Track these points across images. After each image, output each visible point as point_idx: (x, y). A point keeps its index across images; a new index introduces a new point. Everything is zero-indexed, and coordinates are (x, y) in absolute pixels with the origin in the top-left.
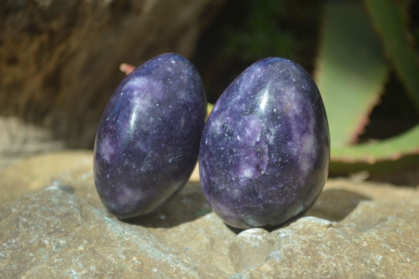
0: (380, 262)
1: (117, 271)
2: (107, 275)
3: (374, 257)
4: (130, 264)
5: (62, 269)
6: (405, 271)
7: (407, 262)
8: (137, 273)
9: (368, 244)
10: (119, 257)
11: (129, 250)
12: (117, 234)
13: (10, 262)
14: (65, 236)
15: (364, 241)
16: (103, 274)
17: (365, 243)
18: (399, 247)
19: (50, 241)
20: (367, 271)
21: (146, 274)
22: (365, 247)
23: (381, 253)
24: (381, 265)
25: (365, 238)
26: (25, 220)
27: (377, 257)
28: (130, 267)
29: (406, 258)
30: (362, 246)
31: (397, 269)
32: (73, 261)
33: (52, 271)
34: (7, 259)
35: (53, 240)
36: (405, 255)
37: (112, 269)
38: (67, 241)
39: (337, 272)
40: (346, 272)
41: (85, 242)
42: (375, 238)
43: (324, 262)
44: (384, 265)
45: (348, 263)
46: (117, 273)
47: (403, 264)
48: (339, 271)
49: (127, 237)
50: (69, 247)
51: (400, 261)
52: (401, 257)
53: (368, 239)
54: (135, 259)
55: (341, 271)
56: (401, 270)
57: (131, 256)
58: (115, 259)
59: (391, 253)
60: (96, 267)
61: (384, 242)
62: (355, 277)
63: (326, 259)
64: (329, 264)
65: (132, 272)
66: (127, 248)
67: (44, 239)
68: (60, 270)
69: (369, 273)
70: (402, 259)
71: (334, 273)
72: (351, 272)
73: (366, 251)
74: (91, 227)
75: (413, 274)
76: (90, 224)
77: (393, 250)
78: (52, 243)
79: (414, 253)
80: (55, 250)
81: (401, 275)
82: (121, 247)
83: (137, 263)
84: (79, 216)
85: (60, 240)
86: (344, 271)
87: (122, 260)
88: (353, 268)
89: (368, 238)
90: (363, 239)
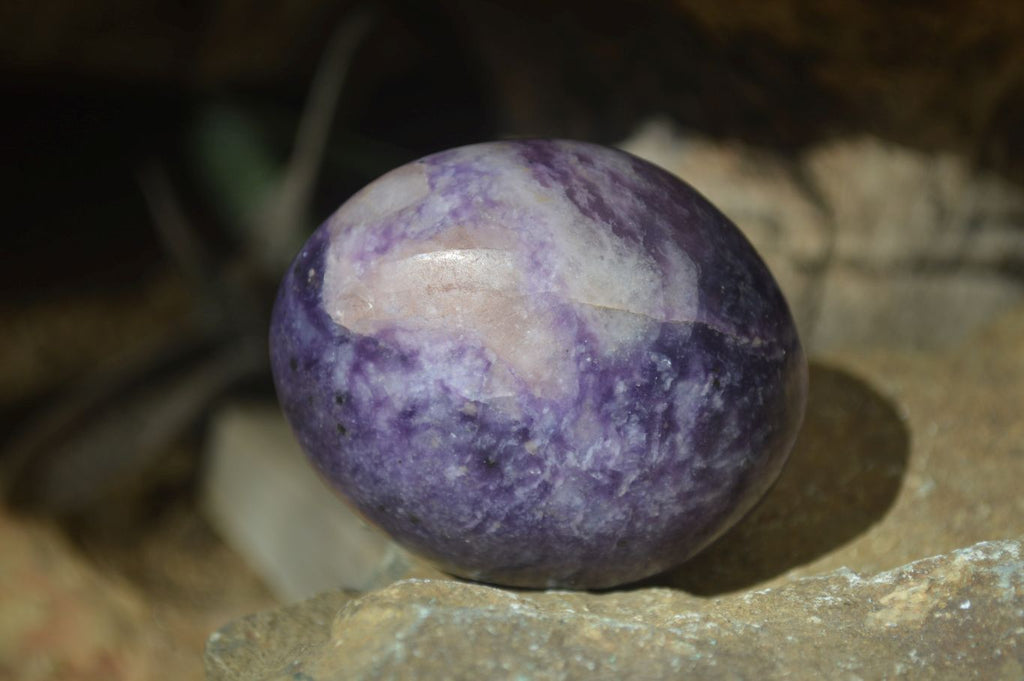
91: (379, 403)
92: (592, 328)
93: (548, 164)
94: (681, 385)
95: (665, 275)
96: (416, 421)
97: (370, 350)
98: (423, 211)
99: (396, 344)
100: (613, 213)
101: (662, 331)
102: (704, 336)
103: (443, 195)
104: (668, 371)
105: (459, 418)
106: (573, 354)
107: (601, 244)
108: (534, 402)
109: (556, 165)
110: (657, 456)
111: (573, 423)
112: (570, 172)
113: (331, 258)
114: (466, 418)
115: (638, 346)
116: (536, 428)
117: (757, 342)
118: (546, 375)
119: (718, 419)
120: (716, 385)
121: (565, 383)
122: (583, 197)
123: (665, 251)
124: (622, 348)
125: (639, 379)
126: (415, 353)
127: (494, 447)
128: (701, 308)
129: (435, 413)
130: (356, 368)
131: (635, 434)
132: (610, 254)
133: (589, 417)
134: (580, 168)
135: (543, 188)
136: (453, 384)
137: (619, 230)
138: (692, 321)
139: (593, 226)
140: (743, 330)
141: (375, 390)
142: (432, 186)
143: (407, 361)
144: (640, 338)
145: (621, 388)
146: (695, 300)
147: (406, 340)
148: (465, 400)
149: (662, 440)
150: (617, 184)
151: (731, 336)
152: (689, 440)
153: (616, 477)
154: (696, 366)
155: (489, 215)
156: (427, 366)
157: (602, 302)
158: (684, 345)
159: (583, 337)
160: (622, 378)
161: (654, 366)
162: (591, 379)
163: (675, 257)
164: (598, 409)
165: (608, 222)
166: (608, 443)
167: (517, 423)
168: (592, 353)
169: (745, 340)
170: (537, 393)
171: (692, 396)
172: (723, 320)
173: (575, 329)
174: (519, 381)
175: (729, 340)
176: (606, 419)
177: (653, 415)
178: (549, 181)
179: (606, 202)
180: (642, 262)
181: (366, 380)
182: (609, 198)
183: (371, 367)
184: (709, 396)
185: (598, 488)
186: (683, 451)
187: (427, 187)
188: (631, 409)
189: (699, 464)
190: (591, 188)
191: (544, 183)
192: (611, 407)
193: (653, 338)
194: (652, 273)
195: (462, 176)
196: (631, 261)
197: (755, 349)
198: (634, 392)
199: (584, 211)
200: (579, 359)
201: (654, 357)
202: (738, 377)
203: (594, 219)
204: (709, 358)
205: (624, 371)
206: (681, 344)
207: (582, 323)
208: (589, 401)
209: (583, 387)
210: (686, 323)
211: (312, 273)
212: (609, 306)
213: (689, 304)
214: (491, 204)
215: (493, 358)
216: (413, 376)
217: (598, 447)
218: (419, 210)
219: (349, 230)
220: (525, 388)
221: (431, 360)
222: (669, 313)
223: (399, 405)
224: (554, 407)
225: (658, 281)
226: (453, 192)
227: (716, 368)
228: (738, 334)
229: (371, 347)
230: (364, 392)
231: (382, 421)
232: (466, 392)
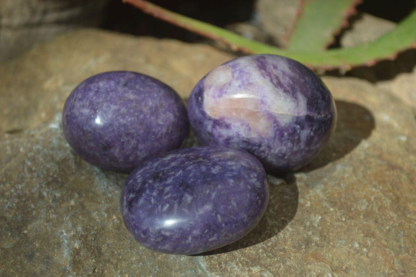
0: (318, 224)
1: (99, 230)
2: (91, 235)
3: (314, 218)
4: (110, 223)
5: (56, 227)
6: (339, 230)
7: (342, 221)
8: (116, 231)
9: (312, 204)
10: (102, 216)
11: (111, 207)
12: (102, 189)
13: (15, 213)
14: (61, 187)
15: (309, 200)
16: (88, 234)
17: (309, 203)
18: (339, 204)
19: (48, 193)
20: (305, 235)
21: (123, 233)
22: (308, 207)
23: (321, 213)
24: (318, 226)
25: (310, 197)
26: (29, 163)
27: (316, 218)
28: (110, 226)
29: (343, 216)
30: (306, 207)
31: (332, 228)
32: (64, 219)
33: (48, 228)
34: (14, 209)
35: (50, 192)
36: (342, 213)
37: (96, 228)
38: (62, 194)
39: (278, 238)
40: (285, 238)
41: (76, 195)
42: (318, 196)
43: (268, 229)
44: (321, 226)
45: (288, 229)
46: (99, 232)
47: (338, 223)
48: (279, 238)
49: (110, 193)
50: (63, 201)
51: (336, 221)
52: (338, 216)
53: (312, 198)
54: (115, 217)
55: (281, 237)
56: (336, 229)
57: (111, 215)
58: (99, 216)
59: (330, 212)
60: (82, 227)
61: (326, 201)
62: (293, 242)
63: (270, 226)
64: (272, 231)
65: (111, 230)
66: (109, 205)
67: (43, 190)
68: (54, 228)
69: (305, 236)
70: (338, 218)
71: (274, 240)
72: (290, 238)
73: (308, 212)
74: (83, 178)
75: (345, 234)
76: (82, 175)
77: (332, 209)
78: (50, 196)
79: (351, 210)
80: (51, 204)
81: (334, 235)
82: (105, 204)
83: (116, 222)
84: (73, 164)
85: (56, 193)
86: (284, 237)
87: (104, 218)
88: (293, 233)
89: (313, 196)
90: (308, 198)
91: (220, 136)
92: (278, 119)
93: (265, 70)
94: (302, 132)
95: (298, 103)
96: (230, 141)
97: (217, 123)
98: (231, 85)
99: (225, 122)
100: (283, 86)
101: (297, 119)
102: (309, 118)
103: (236, 80)
104: (298, 128)
105: (242, 142)
106: (273, 126)
107: (280, 95)
108: (262, 138)
109: (267, 70)
110: (295, 149)
111: (273, 143)
112: (271, 72)
113: (205, 95)
114: (244, 141)
115: (290, 123)
116: (263, 144)
117: (323, 115)
118: (266, 131)
119: (312, 138)
120: (312, 130)
121: (271, 133)
122: (275, 81)
123: (298, 96)
124: (286, 123)
125: (291, 131)
126: (230, 125)
127: (252, 149)
128: (307, 110)
129: (235, 140)
130: (214, 127)
131: (290, 144)
132: (283, 98)
133: (277, 141)
134: (274, 71)
135: (264, 79)
136: (241, 133)
137: (285, 91)
138: (305, 115)
139: (278, 90)
140: (319, 113)
141: (219, 133)
142: (233, 76)
143: (228, 127)
144: (291, 121)
145: (286, 134)
146: (306, 109)
147: (228, 121)
148: (244, 137)
149: (297, 145)
150: (285, 75)
151: (316, 116)
152: (304, 144)
153: (284, 155)
154: (306, 126)
155: (250, 87)
156: (233, 128)
157: (280, 112)
158: (303, 121)
159: (276, 122)
160: (286, 132)
161: (295, 128)
162: (278, 132)
163: (301, 97)
164: (280, 139)
165: (282, 88)
166: (282, 147)
167: (258, 143)
168: (278, 126)
169: (319, 116)
170: (263, 136)
171: (305, 134)
172: (314, 112)
173: (274, 119)
174: (258, 133)
175: (315, 118)
176: (282, 142)
177: (294, 140)
178: (266, 76)
179: (281, 82)
180: (292, 100)
181: (216, 130)
182: (282, 81)
183: (218, 127)
184: (310, 133)
185: (279, 157)
186: (302, 147)
187: (231, 77)
188: (288, 139)
189: (307, 149)
190: (277, 78)
191: (264, 77)
192: (283, 139)
193: (295, 121)
194: (294, 103)
195: (241, 74)
196: (288, 100)
197: (323, 118)
198: (289, 134)
199: (275, 86)
200: (274, 127)
201: (295, 125)
202: (317, 126)
203: (278, 88)
204: (310, 123)
205: (287, 130)
206: (302, 121)
207: (275, 118)
208: (277, 138)
209: (276, 135)
210: (304, 116)
211: (200, 98)
212: (283, 113)
213: (304, 110)
214: (250, 84)
215: (251, 127)
216: (229, 131)
217: (280, 148)
218: (230, 84)
219: (210, 87)
220: (260, 135)
221: (234, 127)
222: (299, 114)
223: (225, 137)
224: (268, 139)
225: (296, 105)
226: (239, 80)
227: (312, 126)
228: (318, 115)
229: (218, 122)
230: (215, 132)
231: (221, 140)
232: (244, 135)
